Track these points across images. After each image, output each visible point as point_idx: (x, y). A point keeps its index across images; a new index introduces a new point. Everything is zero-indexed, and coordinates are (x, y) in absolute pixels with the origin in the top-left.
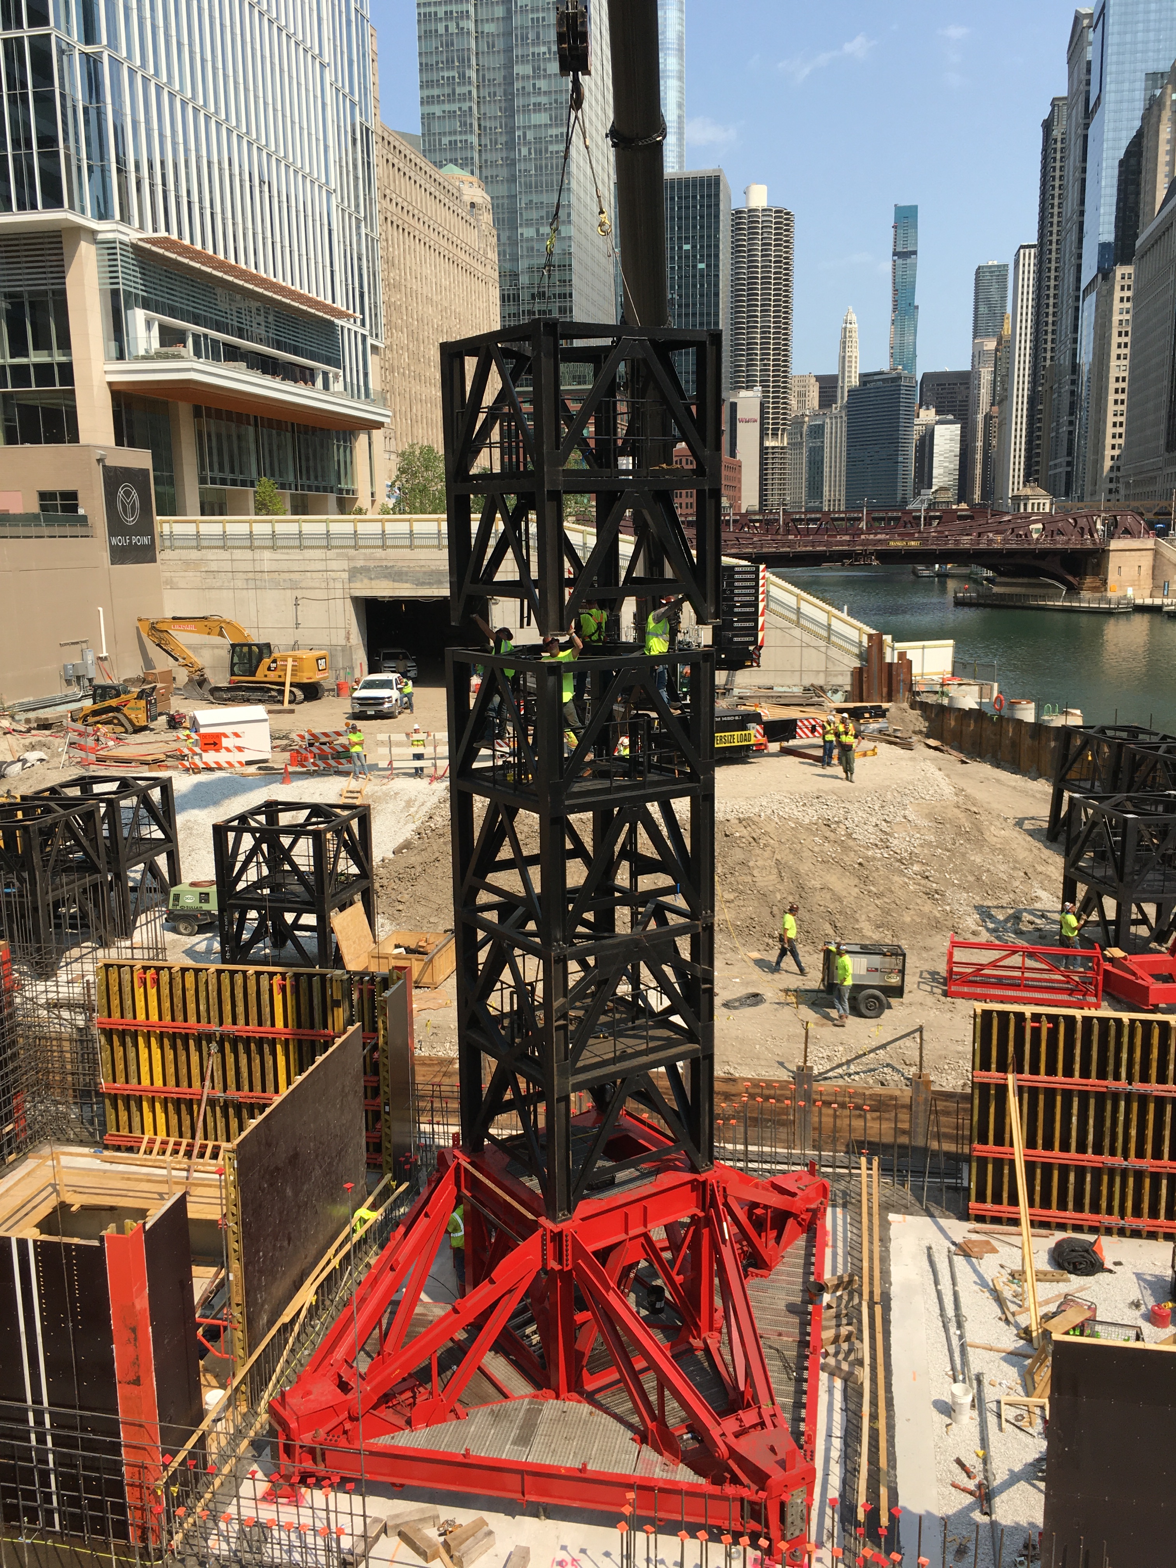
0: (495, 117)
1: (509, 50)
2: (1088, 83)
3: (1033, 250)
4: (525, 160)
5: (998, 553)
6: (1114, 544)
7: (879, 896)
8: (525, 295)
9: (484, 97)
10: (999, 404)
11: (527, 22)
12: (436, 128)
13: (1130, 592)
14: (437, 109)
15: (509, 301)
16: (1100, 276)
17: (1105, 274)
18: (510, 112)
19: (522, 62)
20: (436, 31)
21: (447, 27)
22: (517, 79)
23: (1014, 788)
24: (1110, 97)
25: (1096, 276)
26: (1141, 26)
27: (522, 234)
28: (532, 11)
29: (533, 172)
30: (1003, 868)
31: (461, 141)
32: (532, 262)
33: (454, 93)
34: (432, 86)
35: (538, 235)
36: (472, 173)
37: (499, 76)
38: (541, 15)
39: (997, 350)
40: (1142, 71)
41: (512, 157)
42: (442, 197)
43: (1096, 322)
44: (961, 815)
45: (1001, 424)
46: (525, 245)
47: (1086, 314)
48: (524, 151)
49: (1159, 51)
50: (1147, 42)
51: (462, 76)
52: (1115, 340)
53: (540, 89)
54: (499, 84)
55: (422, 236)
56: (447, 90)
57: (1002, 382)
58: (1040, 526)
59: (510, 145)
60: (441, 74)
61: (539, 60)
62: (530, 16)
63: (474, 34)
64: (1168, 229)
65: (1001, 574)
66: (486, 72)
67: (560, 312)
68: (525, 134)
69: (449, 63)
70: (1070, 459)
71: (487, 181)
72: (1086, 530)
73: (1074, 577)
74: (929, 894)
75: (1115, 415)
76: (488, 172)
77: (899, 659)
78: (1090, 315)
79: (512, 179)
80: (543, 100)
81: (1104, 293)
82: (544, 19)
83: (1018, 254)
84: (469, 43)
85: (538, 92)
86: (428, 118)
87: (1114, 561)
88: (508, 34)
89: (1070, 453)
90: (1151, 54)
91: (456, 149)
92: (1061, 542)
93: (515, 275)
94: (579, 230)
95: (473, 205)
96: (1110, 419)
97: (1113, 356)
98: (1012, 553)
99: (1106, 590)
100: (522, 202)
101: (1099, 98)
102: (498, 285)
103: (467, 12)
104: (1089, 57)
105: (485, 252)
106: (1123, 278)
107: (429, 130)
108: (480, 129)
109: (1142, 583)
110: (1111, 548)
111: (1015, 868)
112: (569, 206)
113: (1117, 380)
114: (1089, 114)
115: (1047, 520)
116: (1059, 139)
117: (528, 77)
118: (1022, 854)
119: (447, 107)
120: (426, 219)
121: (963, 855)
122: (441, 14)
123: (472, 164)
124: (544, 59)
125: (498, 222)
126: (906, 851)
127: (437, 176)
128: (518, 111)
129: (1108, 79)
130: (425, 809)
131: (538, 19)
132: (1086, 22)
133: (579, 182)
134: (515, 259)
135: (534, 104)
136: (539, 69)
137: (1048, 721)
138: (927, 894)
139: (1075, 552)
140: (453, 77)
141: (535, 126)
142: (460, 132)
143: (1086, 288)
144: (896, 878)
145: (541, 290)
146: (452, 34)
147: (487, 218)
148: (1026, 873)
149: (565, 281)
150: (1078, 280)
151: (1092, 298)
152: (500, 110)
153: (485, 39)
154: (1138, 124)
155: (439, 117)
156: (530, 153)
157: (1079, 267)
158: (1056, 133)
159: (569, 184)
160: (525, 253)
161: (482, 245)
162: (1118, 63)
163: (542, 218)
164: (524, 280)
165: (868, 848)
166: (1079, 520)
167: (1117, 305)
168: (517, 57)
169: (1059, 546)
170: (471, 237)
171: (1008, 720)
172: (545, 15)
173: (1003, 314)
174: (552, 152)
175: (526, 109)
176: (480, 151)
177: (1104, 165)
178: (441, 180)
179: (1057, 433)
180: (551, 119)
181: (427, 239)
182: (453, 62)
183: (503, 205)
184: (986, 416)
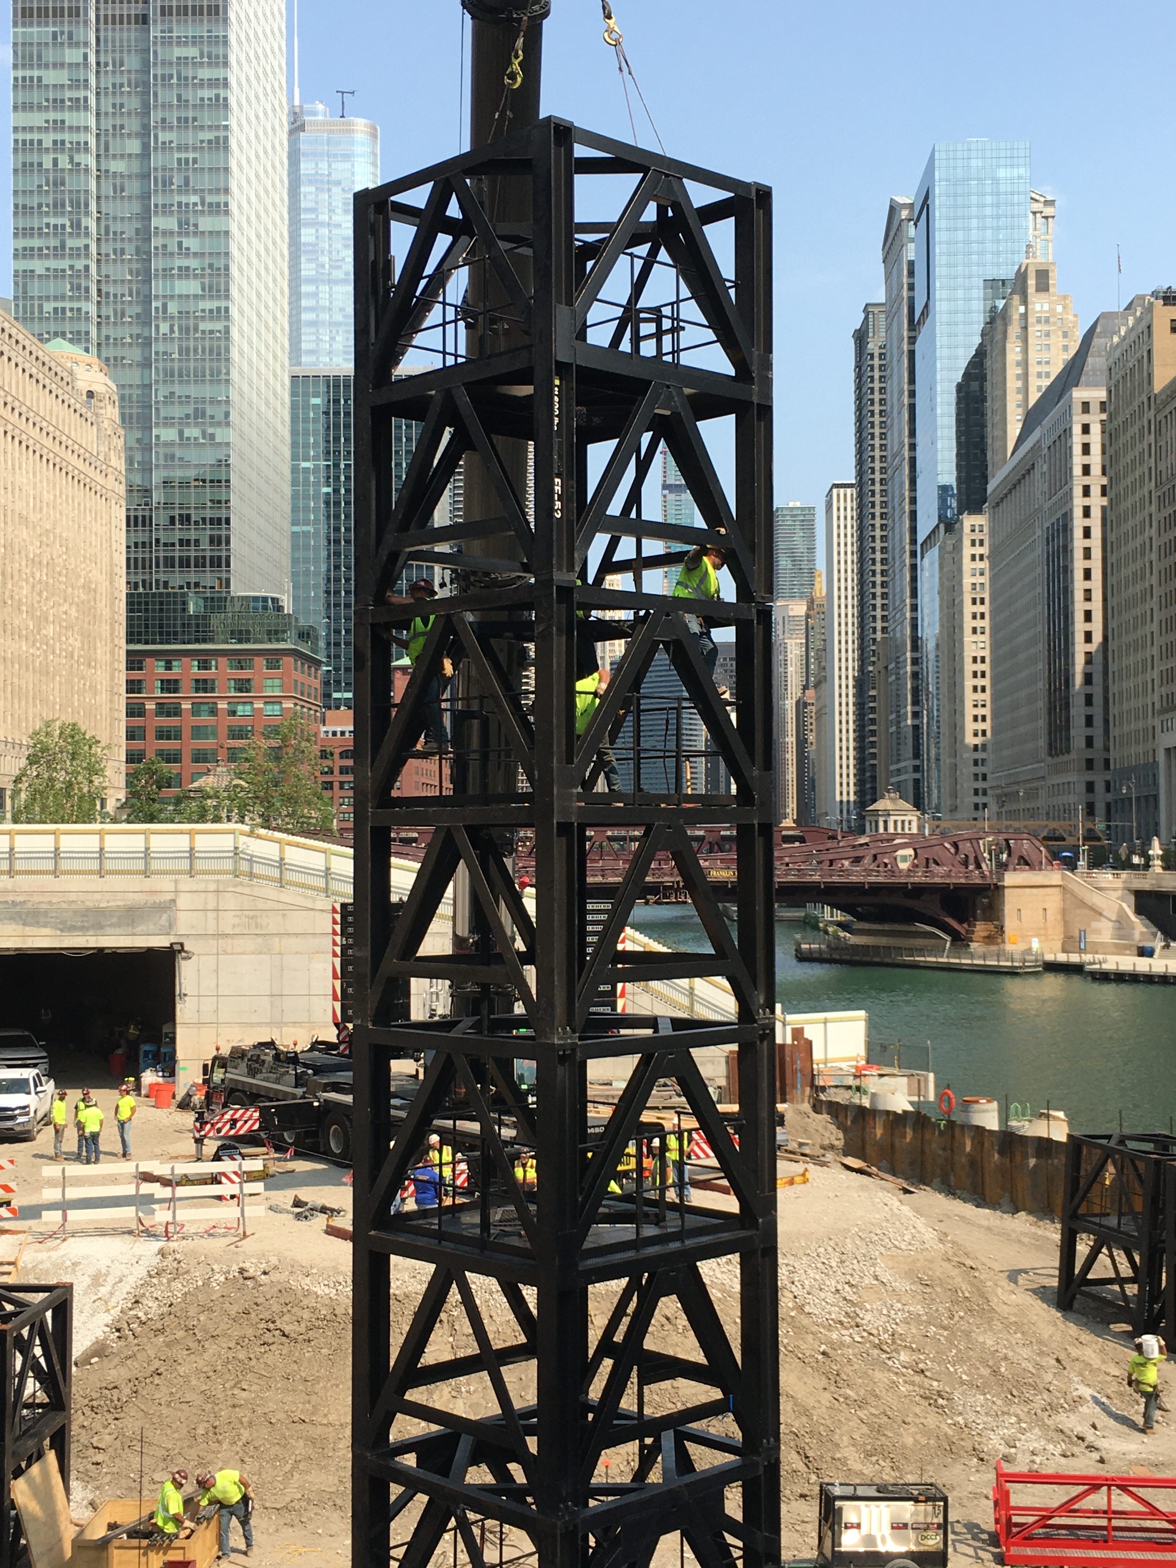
0: (123, 281)
1: (145, 196)
2: (911, 287)
3: (849, 491)
4: (165, 339)
5: (857, 889)
6: (1010, 878)
7: (861, 1404)
8: (160, 518)
9: (107, 255)
10: (816, 686)
11: (172, 163)
12: (35, 289)
13: (1035, 945)
14: (38, 266)
15: (136, 525)
16: (942, 526)
17: (950, 525)
18: (146, 276)
19: (164, 213)
20: (40, 164)
21: (55, 162)
22: (156, 234)
23: (989, 1229)
24: (941, 307)
25: (937, 527)
26: (974, 223)
27: (158, 437)
28: (179, 149)
29: (176, 356)
30: (1025, 1352)
31: (72, 310)
32: (172, 474)
33: (63, 247)
34: (32, 235)
35: (181, 438)
36: (87, 350)
37: (129, 229)
38: (191, 156)
39: (808, 616)
40: (979, 276)
41: (146, 334)
42: (47, 381)
43: (941, 584)
44: (955, 1272)
45: (820, 714)
46: (161, 451)
47: (926, 574)
48: (164, 328)
49: (998, 253)
50: (982, 242)
51: (76, 225)
52: (969, 609)
53: (188, 249)
54: (130, 240)
55: (17, 432)
56: (53, 242)
57: (818, 659)
58: (910, 852)
59: (144, 318)
60: (45, 220)
61: (187, 212)
62: (176, 155)
63: (95, 173)
64: (1029, 471)
65: (860, 917)
66: (110, 223)
67: (212, 542)
68: (165, 306)
69: (58, 207)
70: (917, 762)
71: (111, 364)
72: (971, 859)
73: (961, 922)
74: (931, 1399)
75: (976, 706)
76: (111, 352)
77: (794, 1038)
78: (932, 576)
79: (146, 364)
80: (193, 263)
81: (950, 548)
82: (195, 161)
83: (829, 494)
84: (87, 183)
85: (186, 253)
86: (25, 277)
87: (1011, 902)
88: (145, 176)
89: (917, 755)
90: (989, 257)
91: (63, 319)
92: (940, 875)
93: (147, 492)
94: (241, 435)
95: (90, 394)
96: (970, 711)
97: (967, 630)
98: (876, 889)
99: (1003, 942)
100: (160, 392)
101: (926, 306)
102: (124, 503)
103: (86, 143)
104: (911, 256)
105: (107, 458)
106: (973, 531)
107: (25, 292)
108: (99, 295)
109: (1050, 931)
110: (1006, 884)
111: (1041, 1354)
112: (227, 402)
113: (975, 660)
114: (914, 326)
115: (917, 843)
116: (876, 355)
117: (172, 233)
118: (1046, 1331)
119: (53, 264)
120: (24, 409)
121: (968, 1334)
122: (48, 143)
123: (87, 341)
124: (195, 212)
125: (126, 419)
126: (886, 1331)
127: (40, 354)
128: (156, 276)
129: (938, 284)
130: (126, 1287)
131: (187, 160)
132: (904, 214)
133: (241, 373)
134: (147, 469)
135: (180, 268)
136: (187, 224)
137: (1018, 1128)
138: (926, 1398)
139: (959, 888)
140: (63, 226)
141: (180, 296)
142: (71, 298)
143: (925, 542)
144: (878, 1375)
145: (185, 512)
146: (63, 170)
147: (112, 412)
148: (1058, 1360)
149: (219, 502)
150: (913, 530)
151: (933, 554)
152: (131, 273)
153: (111, 181)
154: (977, 340)
155: (40, 276)
156: (172, 331)
157: (913, 515)
158: (872, 346)
159: (228, 373)
160: (162, 462)
161: (103, 449)
162: (949, 265)
163: (188, 416)
164: (157, 497)
165: (829, 1328)
166: (960, 844)
167: (967, 565)
168: (156, 206)
169: (937, 880)
170: (87, 436)
171: (963, 1127)
172: (197, 155)
173: (812, 572)
174: (203, 332)
175: (167, 274)
176: (99, 323)
177: (939, 388)
178: (47, 359)
179: (898, 727)
180: (203, 289)
181: (24, 437)
182: (63, 205)
183: (130, 396)
184: (798, 703)
